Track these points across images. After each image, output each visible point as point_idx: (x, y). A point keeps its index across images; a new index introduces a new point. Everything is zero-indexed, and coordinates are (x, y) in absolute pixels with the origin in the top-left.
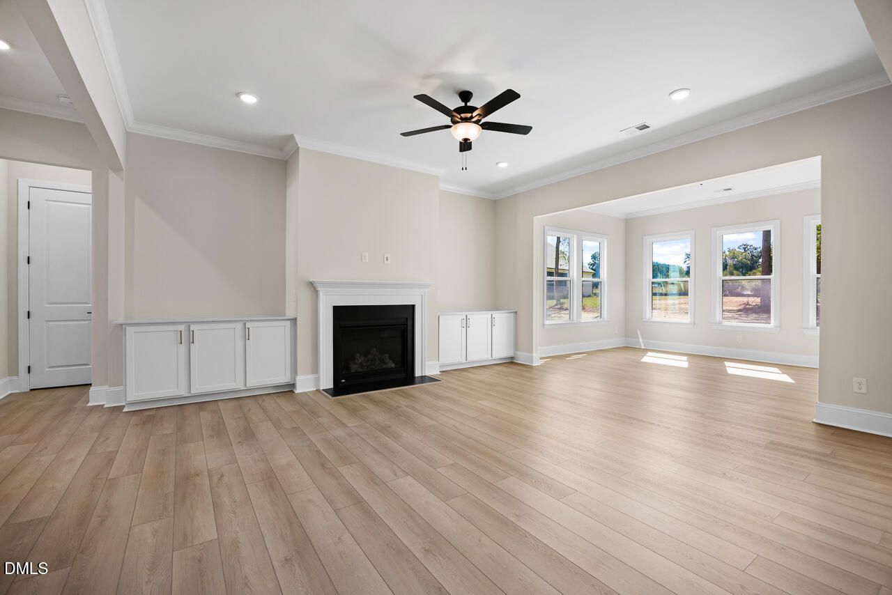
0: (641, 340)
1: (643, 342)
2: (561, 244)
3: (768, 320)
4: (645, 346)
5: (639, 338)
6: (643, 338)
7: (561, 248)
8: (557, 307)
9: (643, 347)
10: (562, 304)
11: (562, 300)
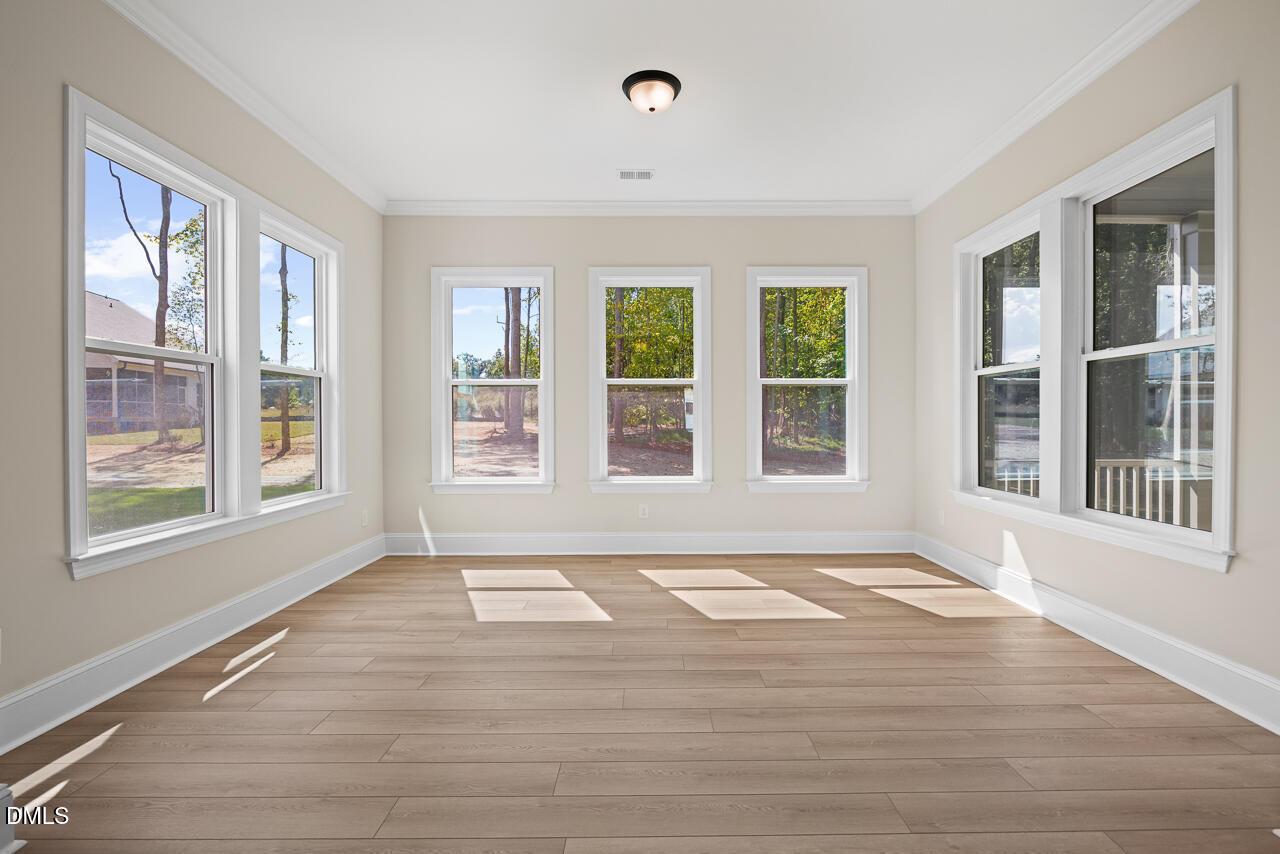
0: (427, 535)
1: (434, 539)
2: (169, 311)
3: (688, 470)
4: (437, 548)
5: (421, 531)
6: (432, 530)
7: (170, 322)
8: (162, 446)
9: (433, 553)
10: (175, 439)
11: (174, 432)
